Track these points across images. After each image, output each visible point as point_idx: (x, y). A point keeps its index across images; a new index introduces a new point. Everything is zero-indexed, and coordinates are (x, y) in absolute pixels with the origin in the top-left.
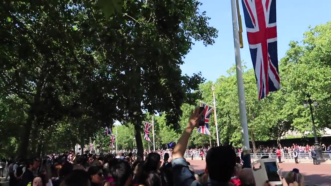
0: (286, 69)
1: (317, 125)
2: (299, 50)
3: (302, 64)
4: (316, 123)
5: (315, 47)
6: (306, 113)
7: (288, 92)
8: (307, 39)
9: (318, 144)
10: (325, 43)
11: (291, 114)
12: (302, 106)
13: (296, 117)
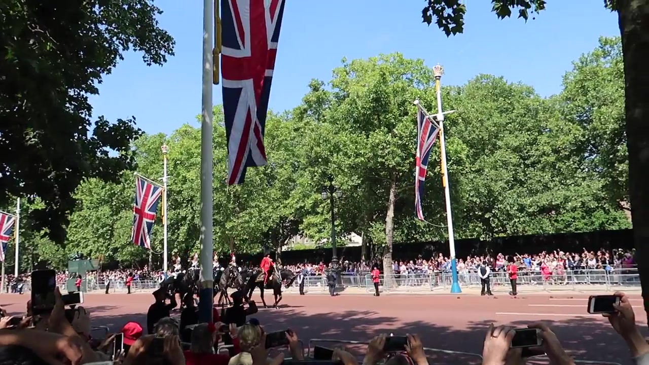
0: (302, 128)
1: (338, 229)
2: (324, 96)
3: (326, 124)
4: (337, 226)
5: (349, 97)
6: (324, 207)
7: (302, 169)
8: (337, 81)
9: (337, 260)
10: (363, 92)
11: (301, 207)
12: (319, 195)
13: (308, 213)
